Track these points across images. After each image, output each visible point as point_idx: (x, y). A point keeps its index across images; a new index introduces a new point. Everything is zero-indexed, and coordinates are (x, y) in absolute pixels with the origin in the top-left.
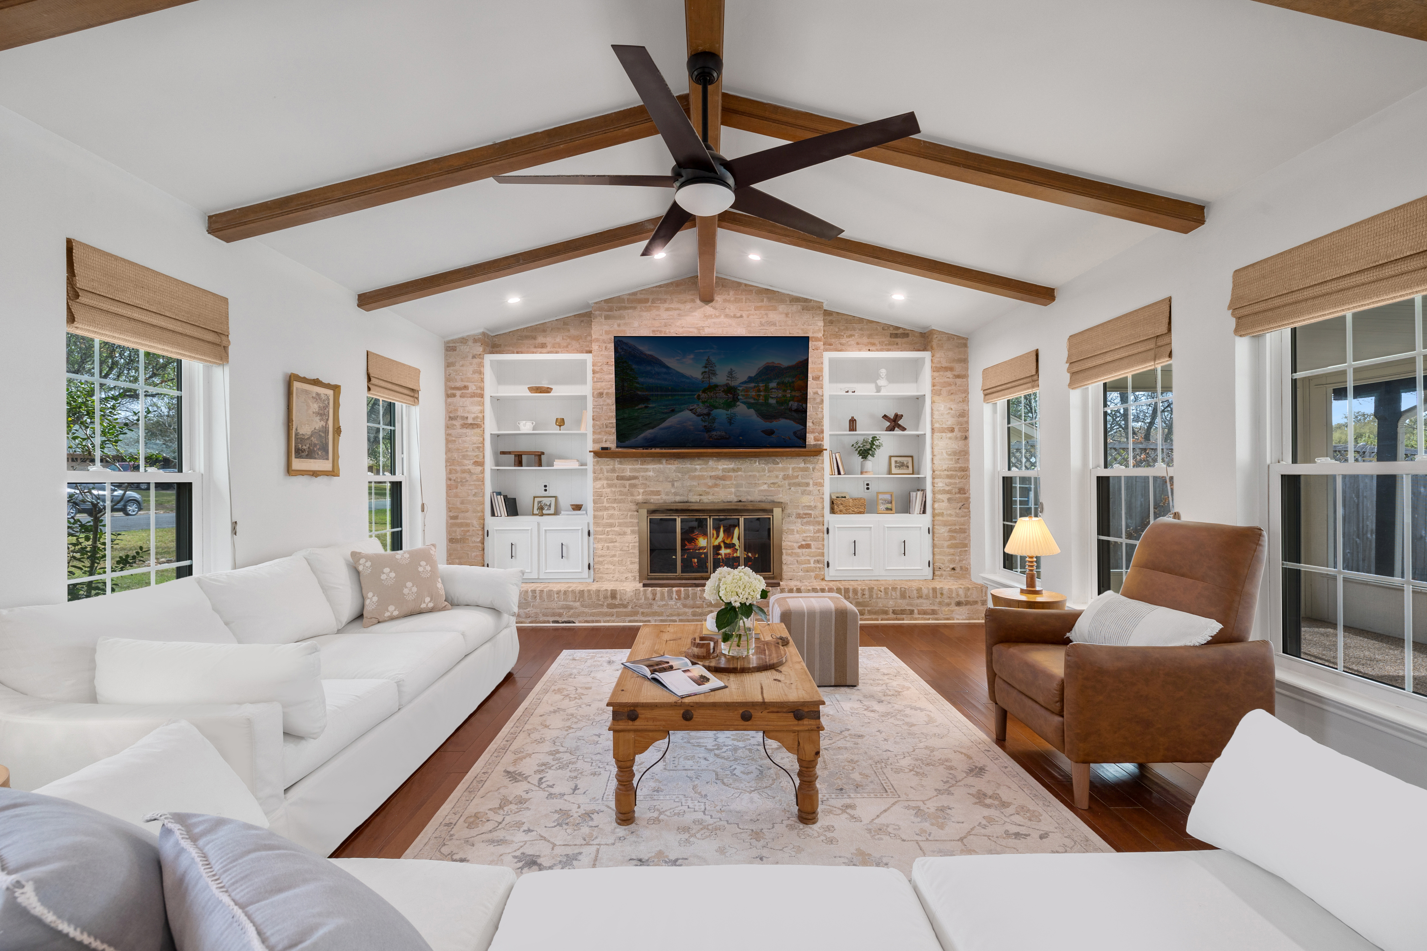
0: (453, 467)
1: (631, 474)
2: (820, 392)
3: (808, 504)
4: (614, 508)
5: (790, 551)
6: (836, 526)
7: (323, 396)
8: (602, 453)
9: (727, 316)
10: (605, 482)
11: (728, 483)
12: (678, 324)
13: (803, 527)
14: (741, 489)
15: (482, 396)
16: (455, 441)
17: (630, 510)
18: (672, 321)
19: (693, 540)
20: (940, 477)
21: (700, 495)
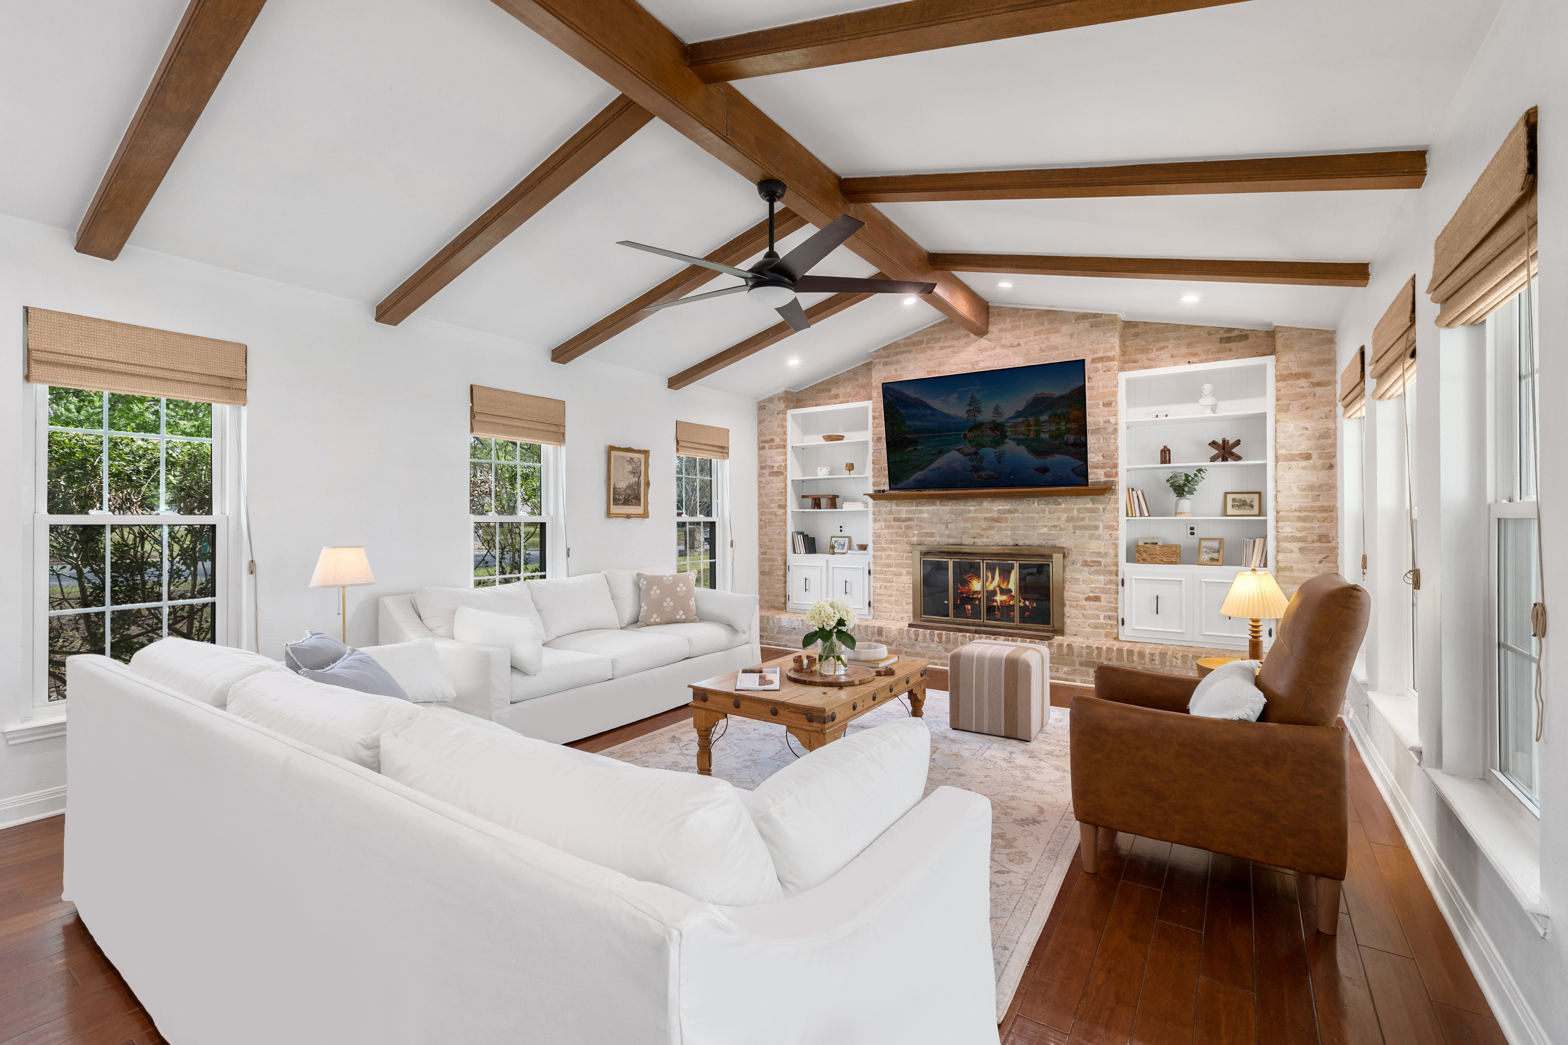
0: (764, 510)
1: (907, 516)
2: (1112, 420)
3: (1097, 550)
4: (891, 548)
5: (1074, 603)
6: (1133, 577)
7: (636, 460)
8: (877, 496)
9: (1003, 346)
10: (883, 523)
11: (1003, 525)
12: (952, 362)
13: (1091, 577)
14: (1018, 532)
15: (785, 447)
16: (764, 487)
17: (905, 551)
18: (945, 359)
19: (966, 583)
20: (1287, 519)
21: (974, 538)
